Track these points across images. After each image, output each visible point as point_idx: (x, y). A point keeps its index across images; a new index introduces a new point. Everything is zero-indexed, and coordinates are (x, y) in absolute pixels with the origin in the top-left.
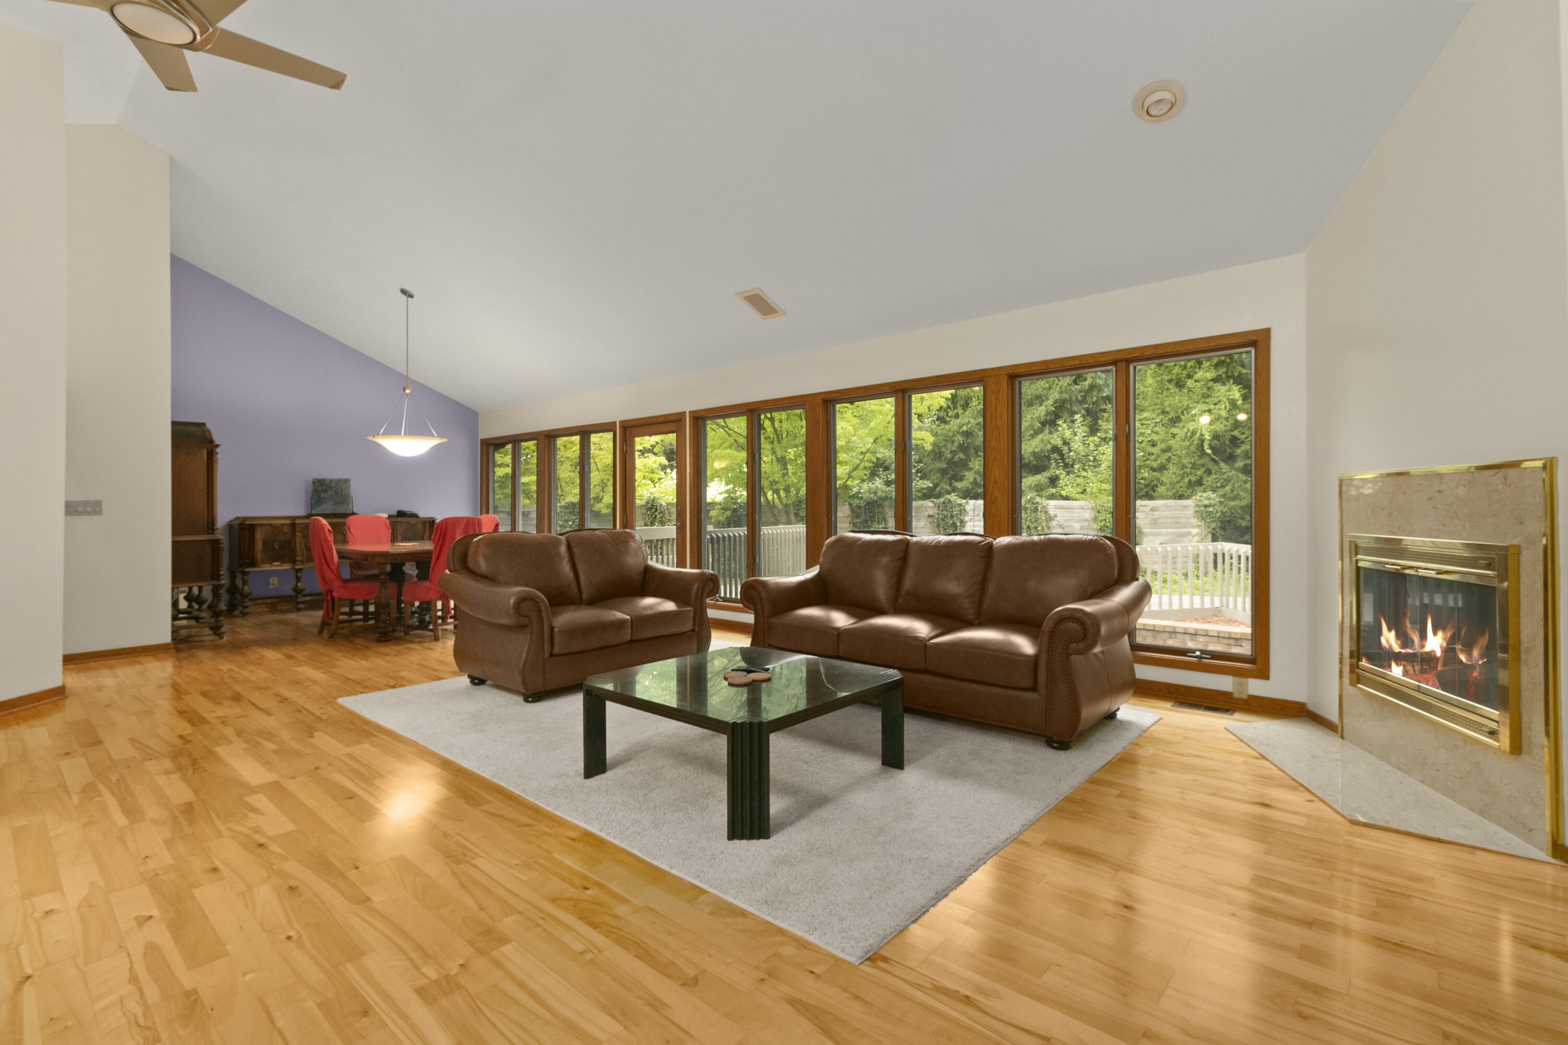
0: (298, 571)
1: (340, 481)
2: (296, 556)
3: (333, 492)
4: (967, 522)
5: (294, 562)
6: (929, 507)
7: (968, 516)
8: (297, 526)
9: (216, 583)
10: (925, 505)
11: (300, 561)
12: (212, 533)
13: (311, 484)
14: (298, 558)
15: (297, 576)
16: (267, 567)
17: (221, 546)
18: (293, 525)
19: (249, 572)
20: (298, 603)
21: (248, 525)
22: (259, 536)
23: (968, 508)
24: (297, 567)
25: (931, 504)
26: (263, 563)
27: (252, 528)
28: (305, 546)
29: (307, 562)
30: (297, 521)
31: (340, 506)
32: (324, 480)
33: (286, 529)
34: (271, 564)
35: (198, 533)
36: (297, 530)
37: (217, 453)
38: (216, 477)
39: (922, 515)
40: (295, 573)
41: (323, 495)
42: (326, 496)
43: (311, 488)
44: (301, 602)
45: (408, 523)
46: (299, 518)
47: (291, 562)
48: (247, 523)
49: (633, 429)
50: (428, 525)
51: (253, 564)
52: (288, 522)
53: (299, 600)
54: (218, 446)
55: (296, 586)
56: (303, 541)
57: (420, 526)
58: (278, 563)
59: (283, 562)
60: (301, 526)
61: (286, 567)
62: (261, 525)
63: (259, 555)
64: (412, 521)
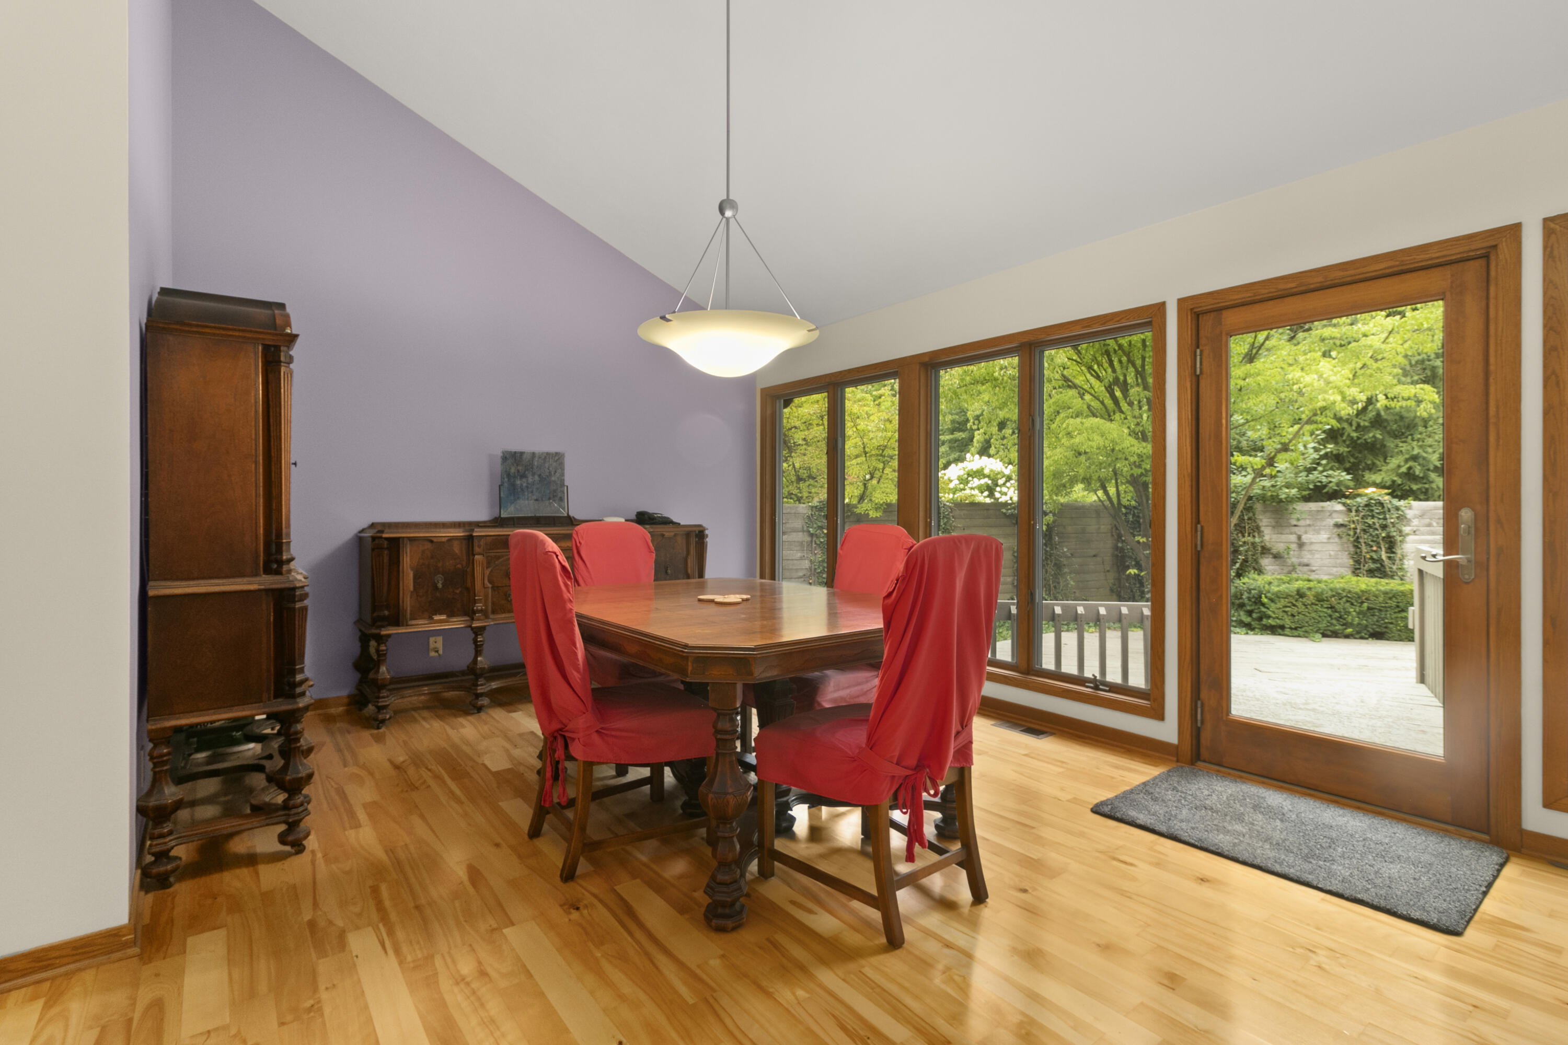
0: (478, 631)
1: (547, 456)
2: (475, 602)
3: (537, 478)
4: (1408, 535)
5: (470, 613)
6: (1336, 511)
7: (1410, 526)
8: (476, 542)
9: (283, 706)
10: (1329, 508)
11: (481, 611)
12: (278, 572)
13: (499, 461)
14: (479, 606)
15: (475, 641)
16: (421, 625)
17: (298, 605)
18: (470, 539)
19: (389, 636)
20: (478, 696)
21: (386, 539)
22: (408, 561)
23: (1410, 514)
24: (476, 624)
25: (1340, 507)
26: (413, 618)
27: (395, 544)
28: (490, 582)
29: (493, 612)
30: (477, 533)
31: (547, 503)
32: (522, 453)
33: (457, 548)
34: (431, 618)
35: (239, 573)
36: (477, 549)
37: (290, 360)
38: (289, 422)
39: (1324, 523)
40: (473, 636)
41: (518, 482)
42: (525, 485)
43: (499, 468)
44: (482, 695)
45: (663, 535)
46: (478, 525)
47: (465, 614)
48: (385, 535)
49: (1225, 314)
50: (693, 540)
51: (397, 621)
52: (460, 533)
53: (480, 690)
54: (293, 338)
55: (475, 661)
56: (487, 572)
57: (681, 541)
58: (443, 617)
59: (451, 614)
60: (482, 542)
61: (457, 623)
62: (412, 540)
63: (407, 602)
64: (668, 531)
